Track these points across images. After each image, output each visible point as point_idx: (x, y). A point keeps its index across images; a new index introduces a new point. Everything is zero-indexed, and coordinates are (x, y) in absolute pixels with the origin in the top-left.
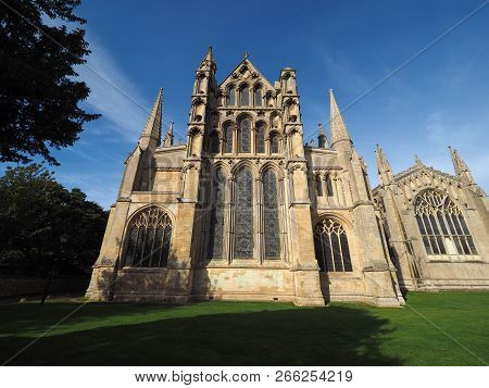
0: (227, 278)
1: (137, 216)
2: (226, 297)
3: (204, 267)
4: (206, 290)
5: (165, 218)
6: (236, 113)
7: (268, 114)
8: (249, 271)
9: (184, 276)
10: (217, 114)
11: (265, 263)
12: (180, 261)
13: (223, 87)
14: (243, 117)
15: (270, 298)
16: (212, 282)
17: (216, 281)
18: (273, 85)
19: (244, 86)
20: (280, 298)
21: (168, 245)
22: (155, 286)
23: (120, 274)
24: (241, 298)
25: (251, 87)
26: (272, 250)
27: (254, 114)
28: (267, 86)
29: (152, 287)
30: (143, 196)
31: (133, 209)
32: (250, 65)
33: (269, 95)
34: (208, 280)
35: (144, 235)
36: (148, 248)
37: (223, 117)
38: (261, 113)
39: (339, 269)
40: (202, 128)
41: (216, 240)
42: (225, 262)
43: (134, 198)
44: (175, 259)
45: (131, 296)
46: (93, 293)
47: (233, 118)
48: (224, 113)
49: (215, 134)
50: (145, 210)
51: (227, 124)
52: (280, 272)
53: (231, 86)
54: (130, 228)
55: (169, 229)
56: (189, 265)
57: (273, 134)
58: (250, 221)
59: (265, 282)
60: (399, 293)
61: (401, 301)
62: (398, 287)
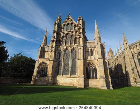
0: (61, 80)
1: (40, 64)
2: (61, 85)
3: (56, 77)
4: (56, 83)
5: (46, 65)
6: (65, 33)
7: (74, 32)
8: (67, 78)
9: (50, 79)
10: (60, 34)
11: (72, 76)
12: (49, 75)
13: (62, 26)
14: (67, 34)
15: (72, 85)
16: (58, 81)
17: (59, 81)
18: (77, 22)
19: (68, 24)
20: (75, 86)
21: (47, 72)
22: (44, 81)
23: (37, 78)
24: (65, 85)
25: (70, 24)
26: (74, 73)
27: (70, 33)
28: (75, 23)
29: (43, 81)
30: (41, 59)
31: (39, 63)
32: (70, 17)
33: (75, 26)
34: (57, 80)
35: (42, 69)
36: (43, 72)
37: (62, 35)
38: (72, 32)
39: (93, 78)
40: (55, 39)
41: (60, 70)
42: (61, 76)
43: (40, 60)
44: (48, 75)
45: (39, 83)
46: (32, 83)
47: (64, 35)
48: (62, 34)
49: (60, 40)
50: (42, 63)
51: (63, 37)
52: (75, 78)
53: (65, 25)
54: (39, 67)
55: (47, 68)
56: (51, 76)
57: (76, 38)
58: (69, 64)
59: (71, 81)
60: (111, 86)
61: (111, 88)
62: (111, 84)
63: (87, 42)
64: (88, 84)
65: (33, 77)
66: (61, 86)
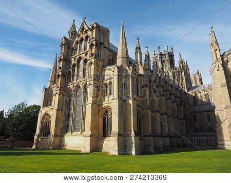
0: (70, 141)
2: (69, 148)
3: (63, 136)
4: (64, 146)
6: (77, 58)
9: (52, 140)
10: (71, 61)
12: (52, 134)
13: (74, 45)
14: (80, 58)
16: (66, 142)
19: (82, 39)
23: (39, 139)
25: (84, 39)
27: (84, 55)
29: (46, 144)
30: (45, 109)
31: (42, 115)
32: (85, 25)
34: (64, 141)
37: (73, 62)
38: (86, 54)
40: (60, 73)
42: (70, 134)
43: (43, 110)
46: (34, 147)
47: (76, 61)
48: (73, 59)
49: (70, 72)
50: (45, 115)
51: (74, 64)
53: (77, 42)
55: (51, 122)
60: (134, 149)
61: (133, 153)
62: (133, 145)
63: (105, 70)
64: (102, 145)
65: (36, 138)
66: (69, 150)
